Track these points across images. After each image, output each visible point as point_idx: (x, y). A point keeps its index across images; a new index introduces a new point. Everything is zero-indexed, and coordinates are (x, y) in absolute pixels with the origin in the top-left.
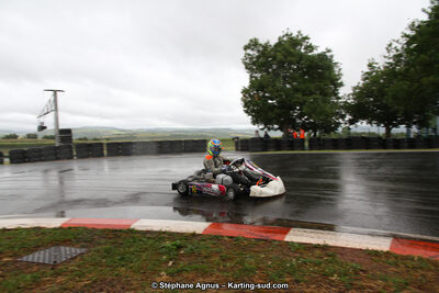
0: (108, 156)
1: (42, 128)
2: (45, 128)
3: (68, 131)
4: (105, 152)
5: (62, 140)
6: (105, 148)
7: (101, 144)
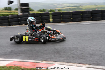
0: (53, 22)
1: (11, 3)
2: (12, 2)
3: (27, 5)
4: (51, 20)
5: (22, 10)
6: (51, 16)
7: (48, 13)
